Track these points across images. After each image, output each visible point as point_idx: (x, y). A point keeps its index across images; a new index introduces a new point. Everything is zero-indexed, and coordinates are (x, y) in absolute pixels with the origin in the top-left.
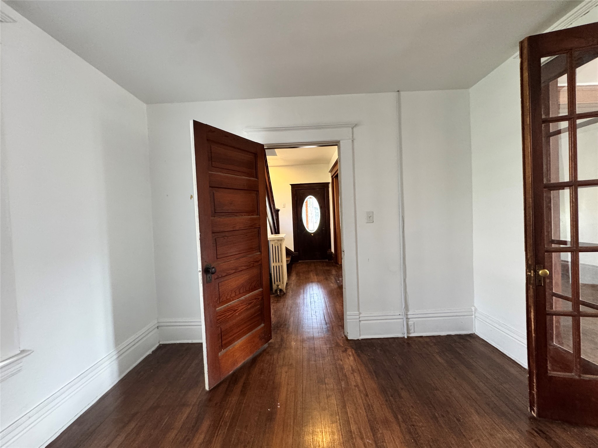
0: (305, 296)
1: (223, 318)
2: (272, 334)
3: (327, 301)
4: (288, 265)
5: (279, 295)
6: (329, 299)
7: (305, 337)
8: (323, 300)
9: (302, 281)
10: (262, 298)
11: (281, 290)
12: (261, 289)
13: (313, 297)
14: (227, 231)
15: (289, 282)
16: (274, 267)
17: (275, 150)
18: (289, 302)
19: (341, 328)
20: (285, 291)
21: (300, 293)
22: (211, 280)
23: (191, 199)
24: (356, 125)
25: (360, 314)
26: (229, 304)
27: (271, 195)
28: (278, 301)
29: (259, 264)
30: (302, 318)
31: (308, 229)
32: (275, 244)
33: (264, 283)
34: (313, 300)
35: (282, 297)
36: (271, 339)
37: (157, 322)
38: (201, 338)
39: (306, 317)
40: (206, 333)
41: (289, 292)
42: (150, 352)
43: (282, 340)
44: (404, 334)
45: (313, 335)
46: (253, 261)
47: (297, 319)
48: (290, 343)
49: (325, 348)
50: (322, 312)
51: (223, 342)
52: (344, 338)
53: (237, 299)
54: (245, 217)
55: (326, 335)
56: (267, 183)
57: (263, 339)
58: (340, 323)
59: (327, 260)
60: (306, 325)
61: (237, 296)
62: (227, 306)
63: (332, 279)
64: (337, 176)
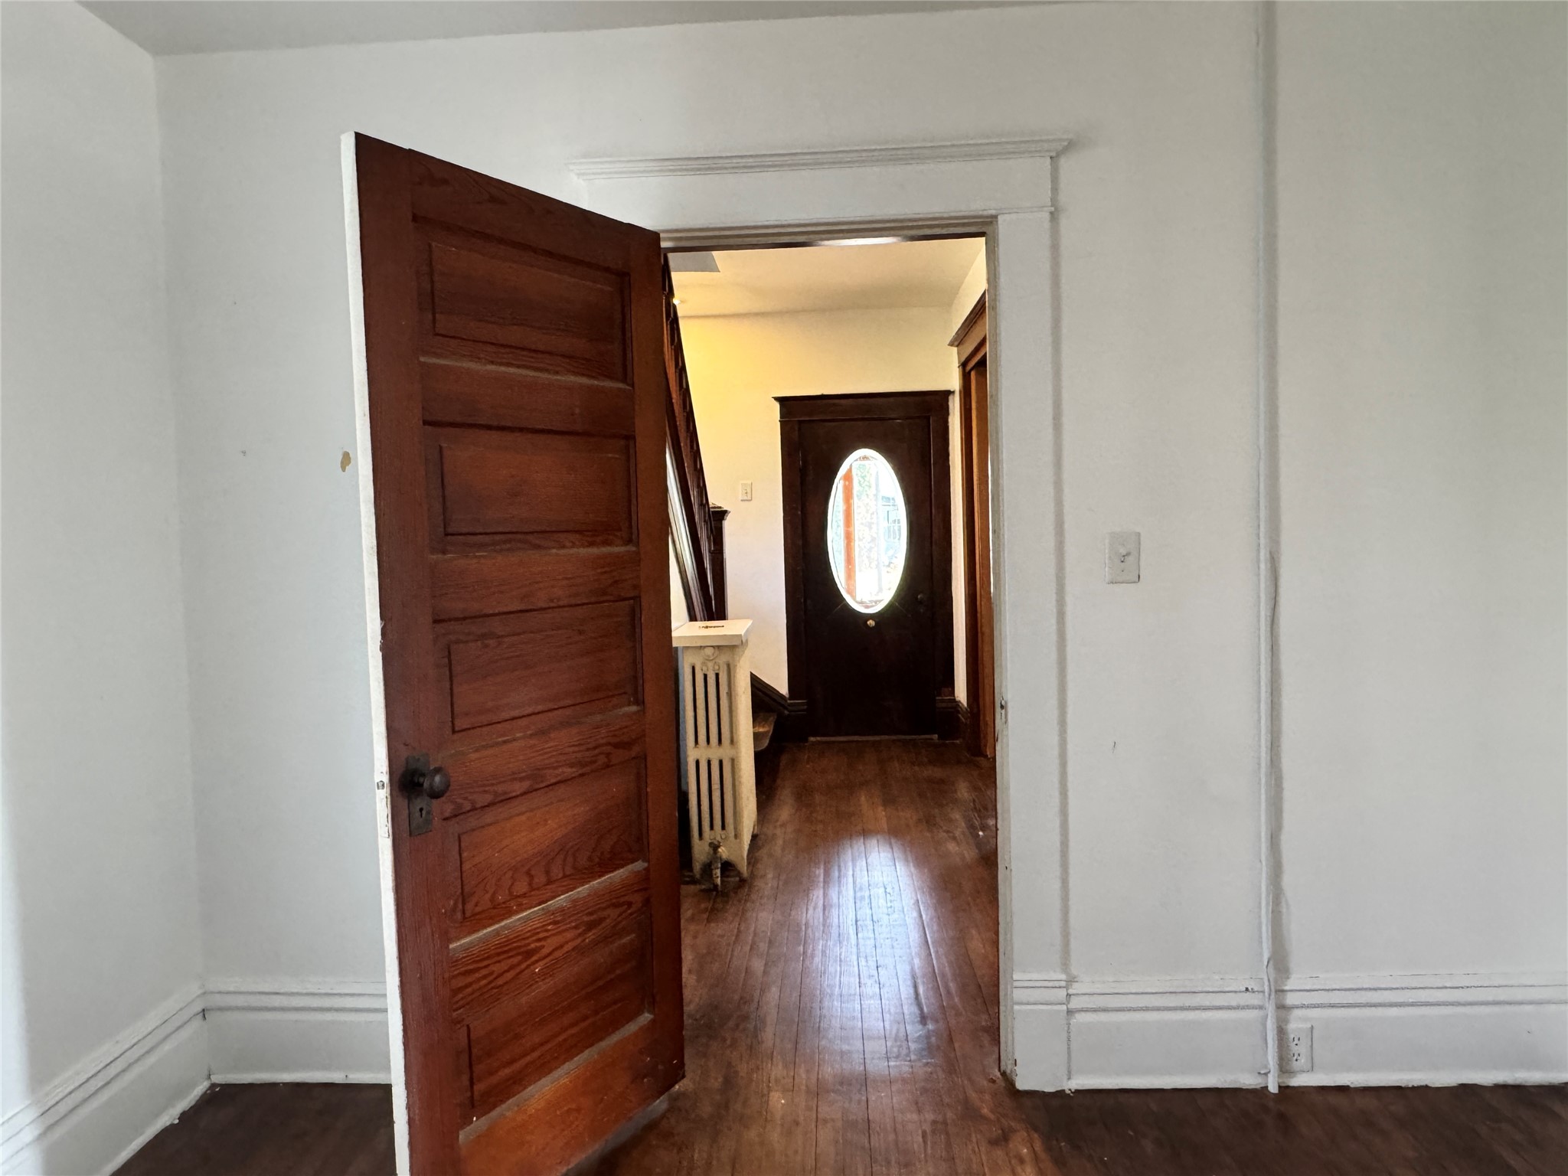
0: (833, 894)
1: (475, 986)
2: (686, 1057)
3: (931, 919)
4: (759, 757)
5: (720, 889)
6: (936, 910)
7: (828, 1071)
8: (911, 917)
9: (820, 827)
10: (647, 902)
11: (728, 867)
12: (639, 865)
13: (867, 901)
14: (499, 614)
15: (765, 829)
16: (697, 763)
17: (715, 253)
18: (763, 918)
19: (986, 1039)
20: (743, 867)
21: (812, 882)
22: (428, 822)
23: (344, 469)
24: (1070, 146)
25: (1071, 981)
26: (503, 924)
27: (692, 447)
28: (713, 915)
29: (633, 754)
30: (818, 992)
31: (854, 598)
32: (704, 664)
33: (654, 838)
34: (869, 912)
35: (732, 894)
36: (684, 1077)
37: (200, 992)
38: (387, 1068)
39: (837, 989)
40: (406, 1044)
41: (764, 876)
42: (169, 1117)
43: (729, 1082)
44: (1266, 1074)
45: (862, 1068)
46: (609, 744)
47: (795, 994)
48: (764, 1097)
49: (915, 1123)
50: (908, 968)
51: (475, 1087)
52: (1001, 1083)
53: (540, 904)
54: (575, 550)
55: (921, 1071)
56: (674, 396)
57: (645, 1077)
58: (985, 1017)
59: (936, 736)
60: (836, 1023)
61: (534, 894)
62: (497, 933)
63: (951, 821)
64: (982, 363)
